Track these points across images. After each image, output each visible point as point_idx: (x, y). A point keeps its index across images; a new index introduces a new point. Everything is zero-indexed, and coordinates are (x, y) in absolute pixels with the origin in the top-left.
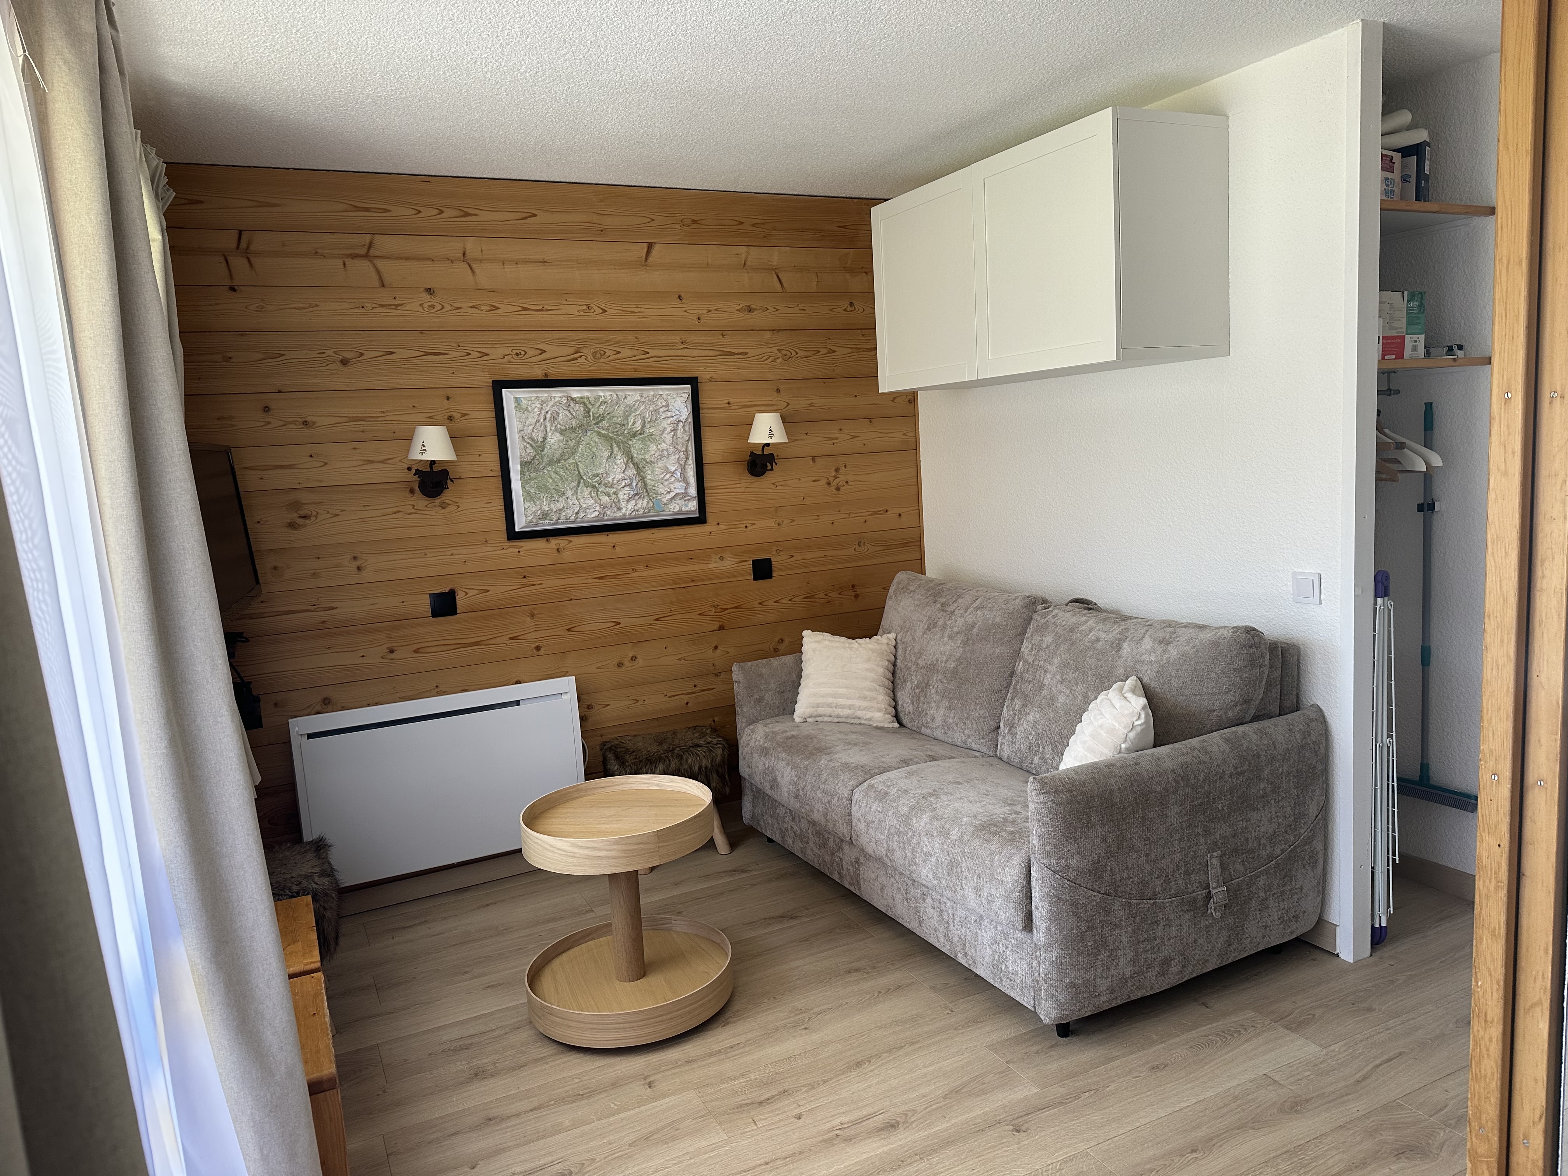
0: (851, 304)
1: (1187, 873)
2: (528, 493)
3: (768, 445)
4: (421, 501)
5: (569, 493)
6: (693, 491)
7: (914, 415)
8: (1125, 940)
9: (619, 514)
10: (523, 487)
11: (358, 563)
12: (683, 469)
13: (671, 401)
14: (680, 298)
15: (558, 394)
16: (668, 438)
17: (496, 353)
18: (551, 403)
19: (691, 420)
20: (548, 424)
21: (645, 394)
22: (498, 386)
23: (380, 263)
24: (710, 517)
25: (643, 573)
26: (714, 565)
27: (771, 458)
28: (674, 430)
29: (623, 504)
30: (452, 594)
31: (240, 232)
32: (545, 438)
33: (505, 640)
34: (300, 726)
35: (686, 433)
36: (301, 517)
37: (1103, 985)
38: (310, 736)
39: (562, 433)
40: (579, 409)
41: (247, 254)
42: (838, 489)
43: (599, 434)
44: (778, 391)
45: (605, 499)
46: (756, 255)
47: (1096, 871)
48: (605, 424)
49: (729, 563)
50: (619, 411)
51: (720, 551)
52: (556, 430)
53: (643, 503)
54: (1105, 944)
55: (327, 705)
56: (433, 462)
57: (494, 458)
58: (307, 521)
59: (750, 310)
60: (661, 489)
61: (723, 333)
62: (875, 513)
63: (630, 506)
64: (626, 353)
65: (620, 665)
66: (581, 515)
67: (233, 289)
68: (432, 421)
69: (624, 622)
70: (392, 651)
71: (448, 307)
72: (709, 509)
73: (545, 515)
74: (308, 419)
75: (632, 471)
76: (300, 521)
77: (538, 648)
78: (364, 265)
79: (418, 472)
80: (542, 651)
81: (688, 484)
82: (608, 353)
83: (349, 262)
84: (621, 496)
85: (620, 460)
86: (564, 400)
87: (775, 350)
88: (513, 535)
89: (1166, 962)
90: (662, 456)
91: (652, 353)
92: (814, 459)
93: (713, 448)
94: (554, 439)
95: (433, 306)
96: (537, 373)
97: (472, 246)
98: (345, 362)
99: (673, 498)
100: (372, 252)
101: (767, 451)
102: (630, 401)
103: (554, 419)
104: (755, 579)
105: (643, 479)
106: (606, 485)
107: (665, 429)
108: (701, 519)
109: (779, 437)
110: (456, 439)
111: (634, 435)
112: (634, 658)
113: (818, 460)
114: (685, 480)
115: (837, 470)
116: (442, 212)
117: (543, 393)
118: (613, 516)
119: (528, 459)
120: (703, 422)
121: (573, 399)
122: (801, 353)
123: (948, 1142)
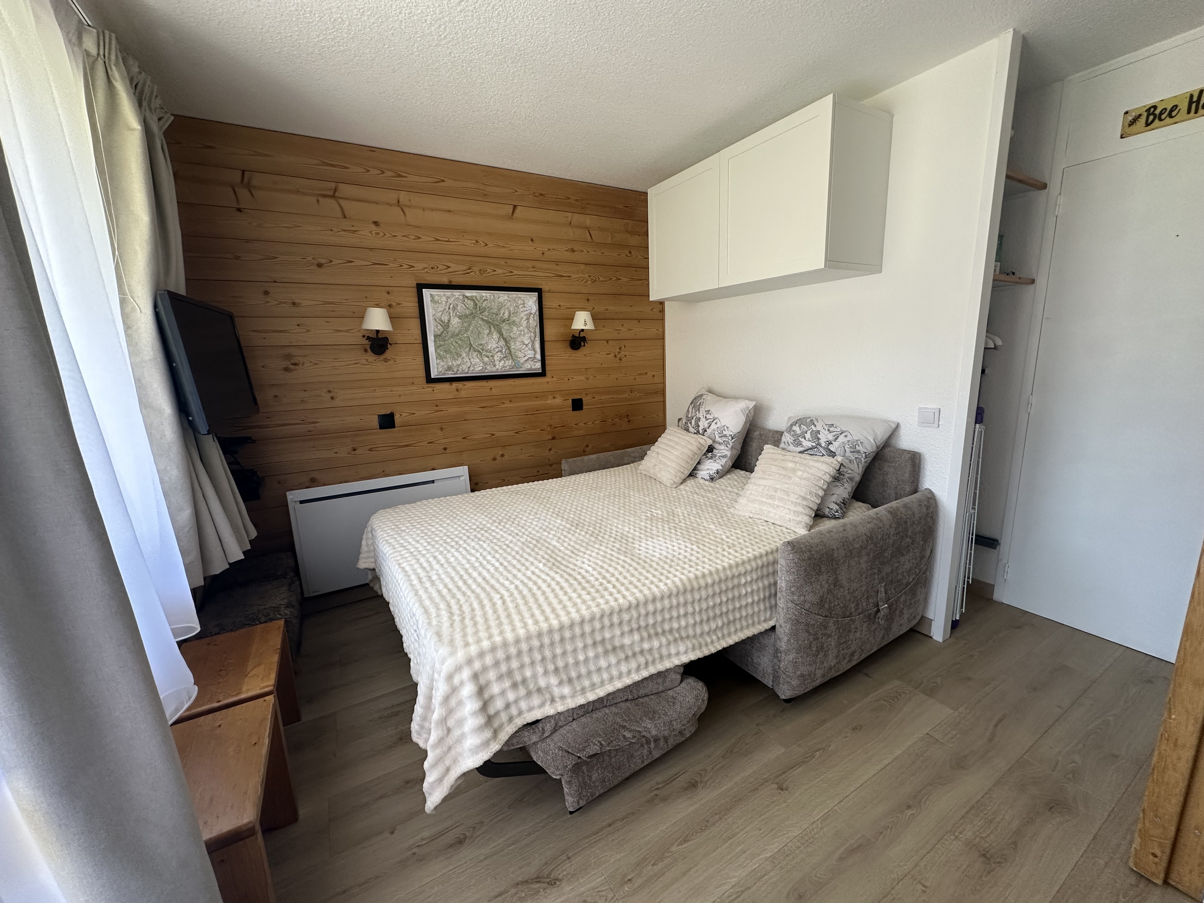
0: (630, 252)
1: (868, 598)
2: (439, 354)
3: (583, 330)
4: (371, 357)
5: (464, 355)
6: (538, 356)
7: (663, 319)
8: (833, 644)
9: (494, 369)
10: (436, 351)
11: (332, 394)
12: (533, 342)
13: (526, 301)
14: (532, 240)
15: (457, 293)
16: (524, 323)
17: (419, 266)
18: (453, 299)
19: (537, 313)
20: (451, 312)
21: (511, 296)
22: (420, 287)
23: (343, 203)
24: (548, 373)
25: (508, 405)
26: (550, 401)
27: (584, 339)
28: (528, 319)
29: (497, 363)
30: (392, 415)
31: (243, 172)
32: (449, 321)
33: (424, 443)
34: (293, 496)
35: (534, 322)
36: (292, 364)
38: (302, 502)
39: (460, 317)
40: (470, 304)
41: (249, 187)
42: (620, 359)
43: (483, 319)
44: (588, 300)
45: (486, 359)
46: (577, 218)
47: (821, 602)
48: (486, 313)
49: (558, 401)
50: (495, 306)
51: (553, 394)
52: (456, 315)
53: (509, 363)
55: (314, 483)
56: (378, 331)
57: (418, 332)
58: (297, 367)
59: (573, 251)
60: (520, 354)
61: (557, 263)
62: (640, 374)
63: (501, 364)
64: (499, 271)
65: (494, 459)
66: (472, 368)
67: (239, 210)
68: (378, 306)
69: (497, 434)
70: (355, 450)
71: (388, 235)
72: (547, 368)
73: (449, 368)
74: (296, 301)
75: (502, 343)
76: (292, 367)
77: (445, 449)
78: (331, 202)
79: (368, 338)
80: (448, 450)
81: (536, 352)
82: (489, 271)
83: (321, 199)
84: (496, 358)
85: (495, 336)
86: (461, 297)
87: (586, 275)
88: (430, 380)
90: (520, 335)
91: (515, 272)
92: (607, 341)
93: (551, 331)
94: (455, 321)
95: (378, 234)
96: (445, 280)
97: (404, 197)
98: (320, 265)
99: (526, 360)
100: (337, 194)
101: (582, 334)
102: (501, 300)
103: (454, 308)
104: (573, 410)
105: (509, 348)
106: (486, 351)
107: (522, 318)
108: (543, 374)
109: (590, 326)
110: (393, 318)
111: (504, 321)
112: (502, 455)
113: (610, 342)
114: (534, 349)
115: (620, 349)
116: (383, 172)
117: (448, 292)
118: (490, 370)
119: (439, 333)
120: (545, 316)
121: (466, 297)
122: (601, 279)
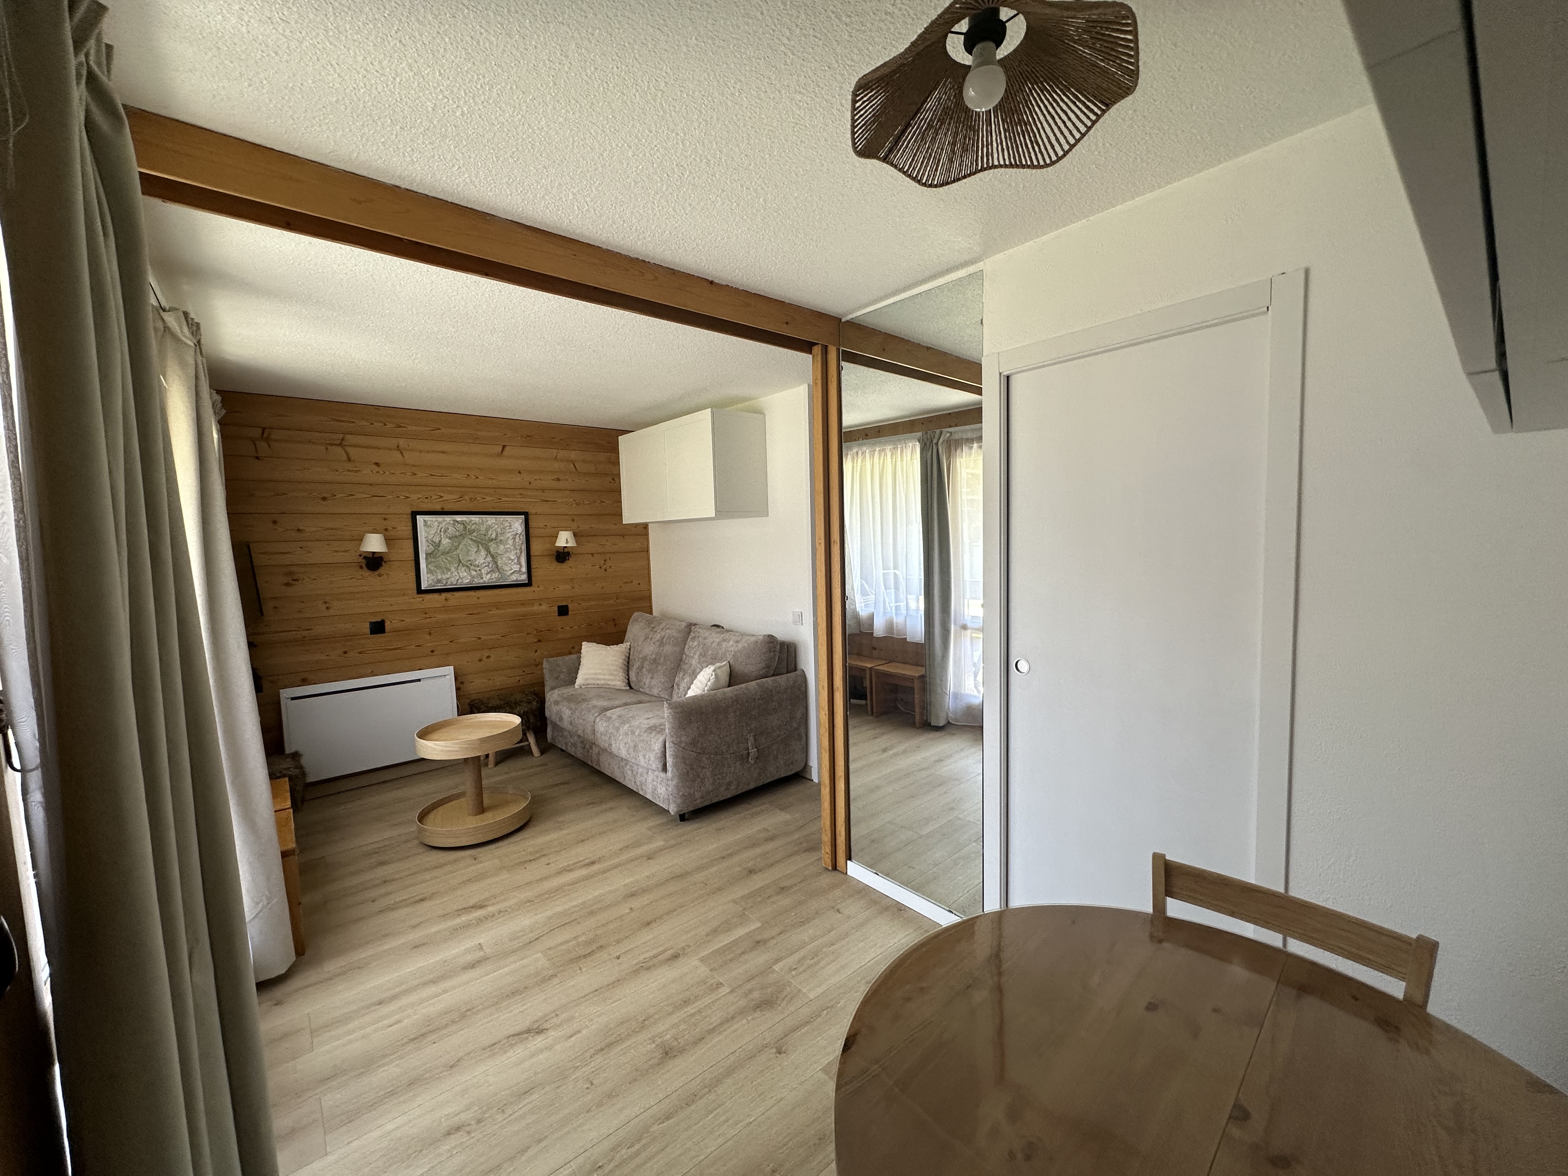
0: (613, 479)
1: (738, 743)
2: (430, 570)
3: (566, 547)
4: (367, 573)
5: (453, 569)
6: (524, 569)
7: (647, 535)
8: (708, 774)
9: (482, 581)
10: (427, 566)
11: (327, 605)
12: (519, 558)
13: (513, 524)
14: (520, 473)
15: (448, 519)
16: (511, 542)
17: (414, 497)
18: (444, 523)
19: (524, 533)
20: (442, 534)
21: (498, 520)
22: (414, 515)
23: (349, 449)
24: (533, 583)
25: (494, 612)
26: (536, 608)
27: (568, 554)
28: (514, 539)
29: (484, 576)
30: (382, 623)
31: (264, 429)
32: (440, 541)
33: (413, 647)
34: (286, 694)
35: (521, 540)
36: (293, 580)
37: (698, 795)
38: (293, 699)
39: (450, 538)
40: (460, 527)
41: (267, 440)
42: (606, 570)
43: (471, 539)
44: (573, 520)
45: (474, 573)
46: (562, 454)
47: (694, 743)
48: (475, 534)
49: (544, 607)
50: (483, 528)
51: (540, 601)
52: (447, 537)
53: (495, 575)
54: (698, 776)
55: (305, 682)
56: (374, 553)
57: (411, 551)
58: (297, 583)
59: (558, 480)
60: (506, 568)
61: (543, 490)
62: (626, 583)
63: (489, 576)
64: (488, 498)
65: (480, 660)
66: (460, 581)
67: (258, 458)
68: (375, 531)
69: (483, 638)
70: (345, 653)
71: (387, 473)
72: (534, 579)
73: (439, 581)
74: (300, 528)
75: (489, 559)
76: (292, 582)
77: (432, 651)
78: (339, 450)
79: (365, 558)
80: (435, 653)
81: (521, 566)
82: (478, 499)
83: (329, 447)
84: (483, 571)
85: (483, 553)
86: (452, 522)
87: (571, 500)
88: (420, 591)
89: (729, 784)
90: (507, 551)
91: (503, 499)
92: (592, 554)
93: (536, 548)
94: (446, 542)
95: (379, 472)
96: (438, 508)
97: (402, 442)
98: (324, 499)
99: (513, 573)
100: (344, 443)
101: (566, 550)
102: (489, 523)
103: (445, 531)
104: (559, 615)
105: (496, 563)
106: (474, 566)
107: (509, 538)
108: (529, 584)
109: (572, 543)
110: (388, 541)
111: (492, 540)
112: (488, 657)
113: (595, 555)
114: (520, 564)
115: (605, 561)
116: (385, 425)
117: (440, 518)
118: (478, 582)
119: (430, 552)
120: (531, 535)
121: (457, 522)
122: (586, 502)
123: (616, 867)
